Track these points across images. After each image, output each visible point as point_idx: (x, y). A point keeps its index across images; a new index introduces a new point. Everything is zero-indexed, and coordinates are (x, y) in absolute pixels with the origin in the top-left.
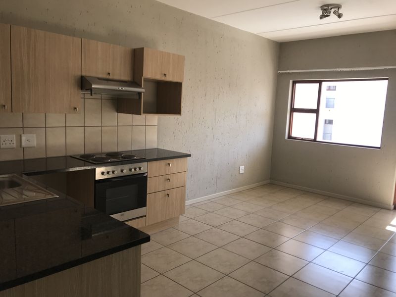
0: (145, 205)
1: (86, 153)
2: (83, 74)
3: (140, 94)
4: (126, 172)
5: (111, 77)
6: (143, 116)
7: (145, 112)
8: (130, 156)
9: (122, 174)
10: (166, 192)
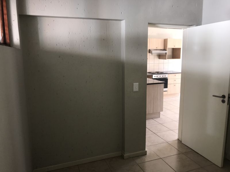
0: (167, 88)
1: (150, 72)
2: (150, 49)
3: (166, 53)
4: (161, 77)
5: (157, 49)
6: (167, 60)
7: (168, 58)
8: (162, 72)
9: (160, 77)
10: (175, 84)
